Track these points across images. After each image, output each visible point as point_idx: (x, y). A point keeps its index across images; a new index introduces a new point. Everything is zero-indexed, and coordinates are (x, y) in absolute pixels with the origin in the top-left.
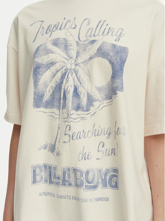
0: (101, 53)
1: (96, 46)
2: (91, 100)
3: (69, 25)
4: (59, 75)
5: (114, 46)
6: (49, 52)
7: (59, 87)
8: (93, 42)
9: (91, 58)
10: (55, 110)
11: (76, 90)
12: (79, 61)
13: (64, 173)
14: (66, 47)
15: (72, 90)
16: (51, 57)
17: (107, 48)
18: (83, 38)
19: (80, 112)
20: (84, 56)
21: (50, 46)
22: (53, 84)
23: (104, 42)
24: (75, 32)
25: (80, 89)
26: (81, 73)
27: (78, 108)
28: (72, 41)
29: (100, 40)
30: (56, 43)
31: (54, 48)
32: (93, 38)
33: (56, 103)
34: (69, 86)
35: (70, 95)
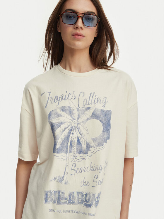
0: (94, 116)
1: (91, 111)
2: (88, 147)
3: (70, 97)
4: (67, 131)
5: (103, 111)
6: (58, 115)
7: (67, 138)
8: (88, 108)
9: (88, 119)
10: (64, 154)
11: (79, 140)
12: (80, 121)
13: (70, 195)
14: (70, 112)
15: (76, 140)
16: (61, 119)
17: (98, 113)
18: (81, 106)
19: (82, 155)
20: (83, 118)
21: (59, 112)
23: (96, 109)
24: (75, 102)
25: (82, 140)
26: (81, 129)
27: (81, 152)
28: (74, 107)
29: (93, 107)
30: (63, 109)
31: (63, 113)
32: (88, 106)
33: (65, 150)
34: (74, 137)
35: (75, 144)
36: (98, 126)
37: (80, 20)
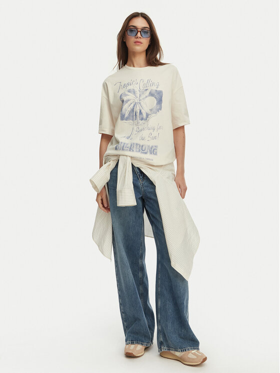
0: (151, 94)
1: (148, 92)
2: (147, 115)
3: (134, 83)
4: (132, 105)
5: (156, 91)
6: (126, 95)
7: (133, 110)
8: (147, 90)
9: (146, 97)
10: (131, 121)
11: (140, 111)
12: (141, 98)
14: (134, 93)
15: (139, 111)
16: (128, 97)
17: (154, 92)
18: (141, 88)
19: (143, 121)
20: (143, 96)
21: (127, 93)
22: (129, 109)
23: (152, 90)
24: (138, 86)
25: (142, 111)
26: (142, 103)
27: (142, 119)
28: (137, 90)
29: (150, 89)
30: (129, 91)
31: (129, 94)
32: (146, 88)
33: (131, 118)
34: (137, 109)
35: (138, 114)
36: (153, 101)
37: (139, 33)
